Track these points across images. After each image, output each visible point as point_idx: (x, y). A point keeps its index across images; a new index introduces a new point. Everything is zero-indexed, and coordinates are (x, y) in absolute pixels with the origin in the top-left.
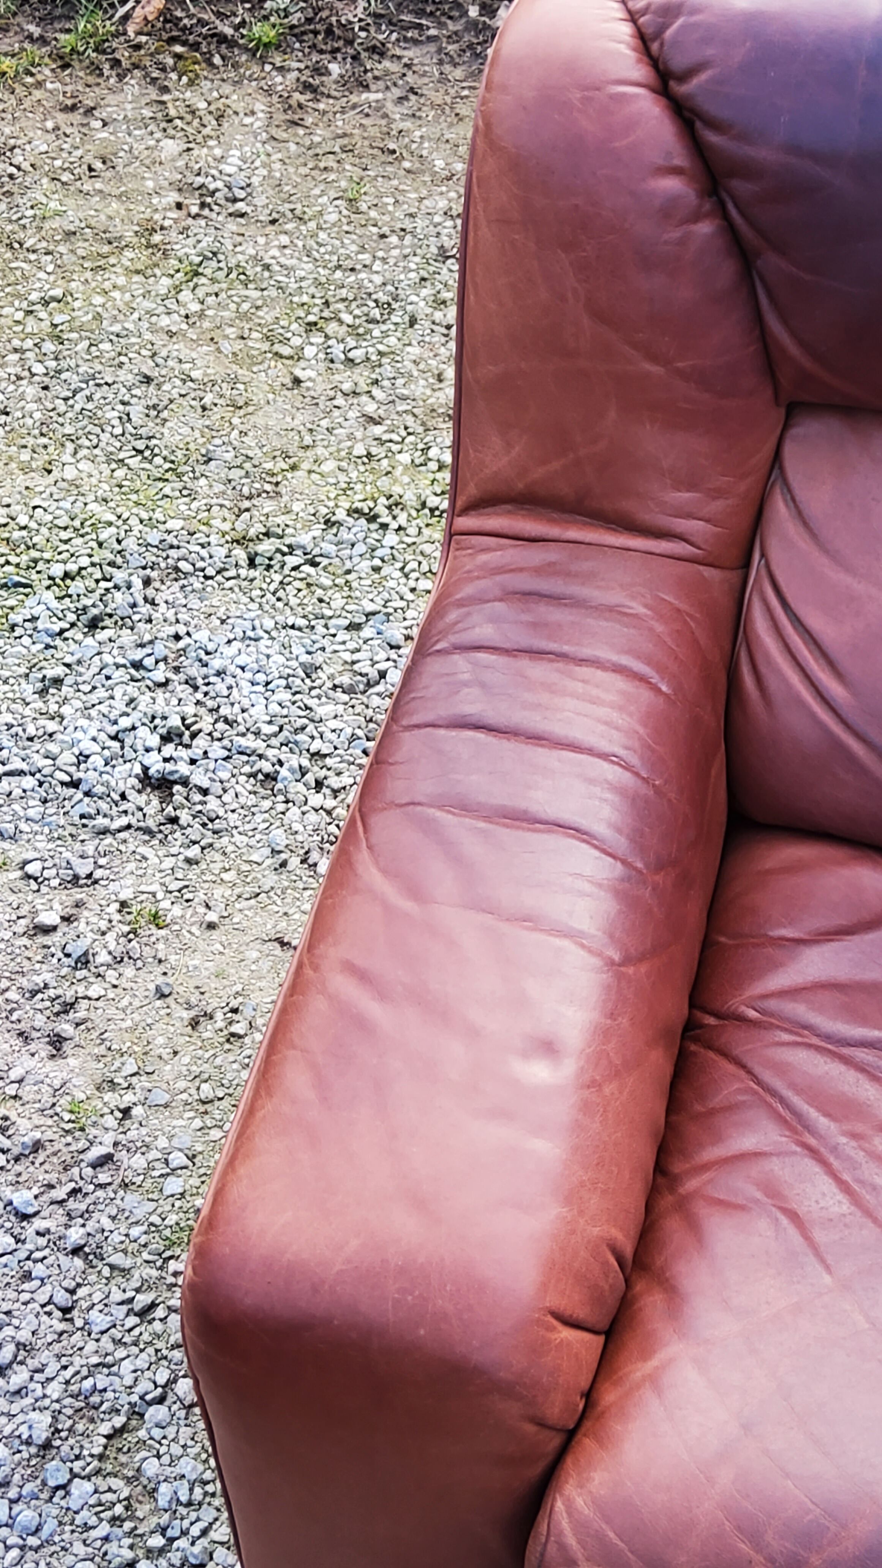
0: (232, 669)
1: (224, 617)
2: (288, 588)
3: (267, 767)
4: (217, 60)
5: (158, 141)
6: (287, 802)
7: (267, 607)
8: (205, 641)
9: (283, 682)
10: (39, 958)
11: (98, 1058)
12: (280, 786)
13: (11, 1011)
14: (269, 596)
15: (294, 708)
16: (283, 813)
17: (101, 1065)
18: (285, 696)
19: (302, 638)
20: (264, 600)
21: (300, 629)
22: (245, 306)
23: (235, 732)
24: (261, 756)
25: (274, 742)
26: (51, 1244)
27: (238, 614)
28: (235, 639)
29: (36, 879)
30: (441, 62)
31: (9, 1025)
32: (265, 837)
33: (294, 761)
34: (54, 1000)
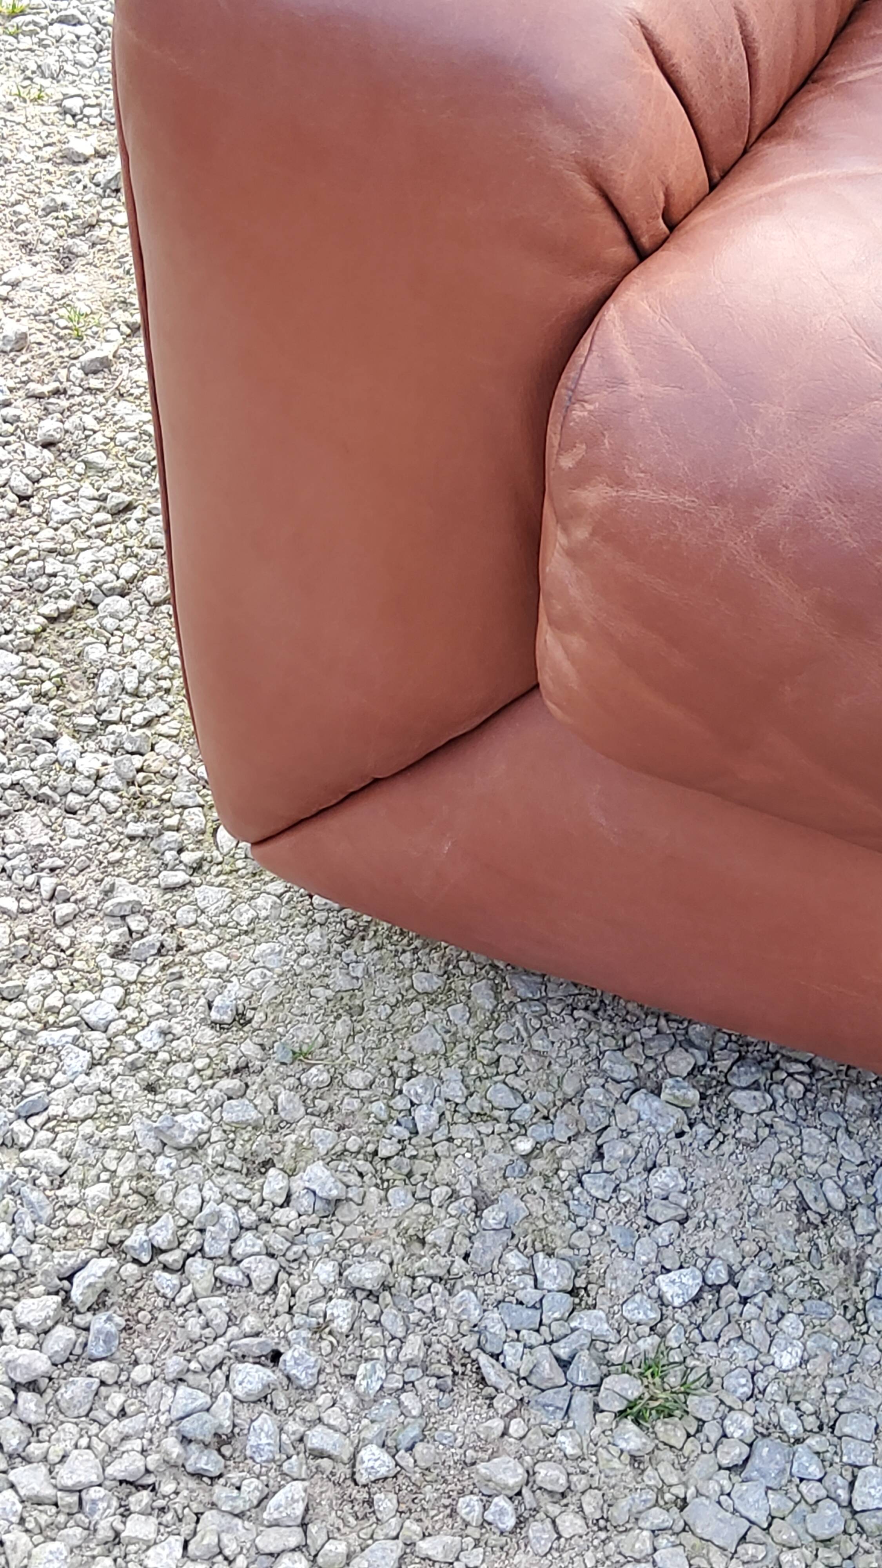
11: (112, 279)
17: (114, 285)
26: (19, 432)
29: (74, 116)
31: (12, 236)
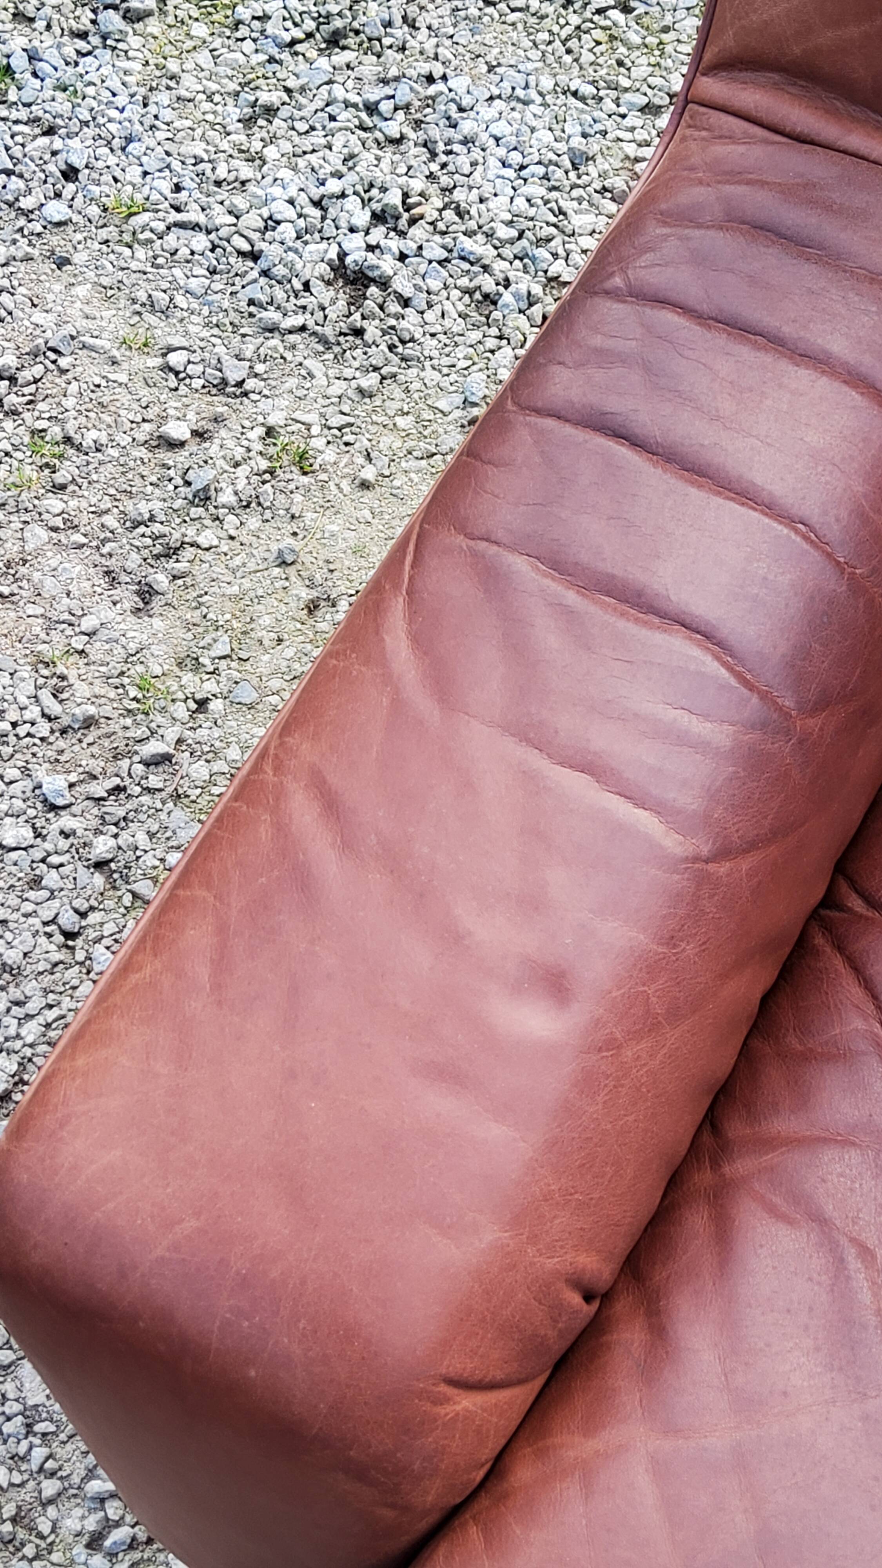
0: (484, 137)
1: (494, 63)
2: (585, 37)
3: (488, 284)
6: (501, 338)
7: (550, 59)
8: (462, 91)
9: (541, 170)
10: (154, 479)
12: (497, 315)
13: (104, 541)
14: (557, 43)
15: (544, 209)
16: (492, 352)
18: (537, 190)
19: (582, 111)
20: (549, 49)
21: (583, 99)
23: (463, 228)
24: (486, 268)
25: (507, 252)
27: (512, 62)
28: (499, 97)
32: (461, 379)
33: (524, 284)
34: (157, 538)
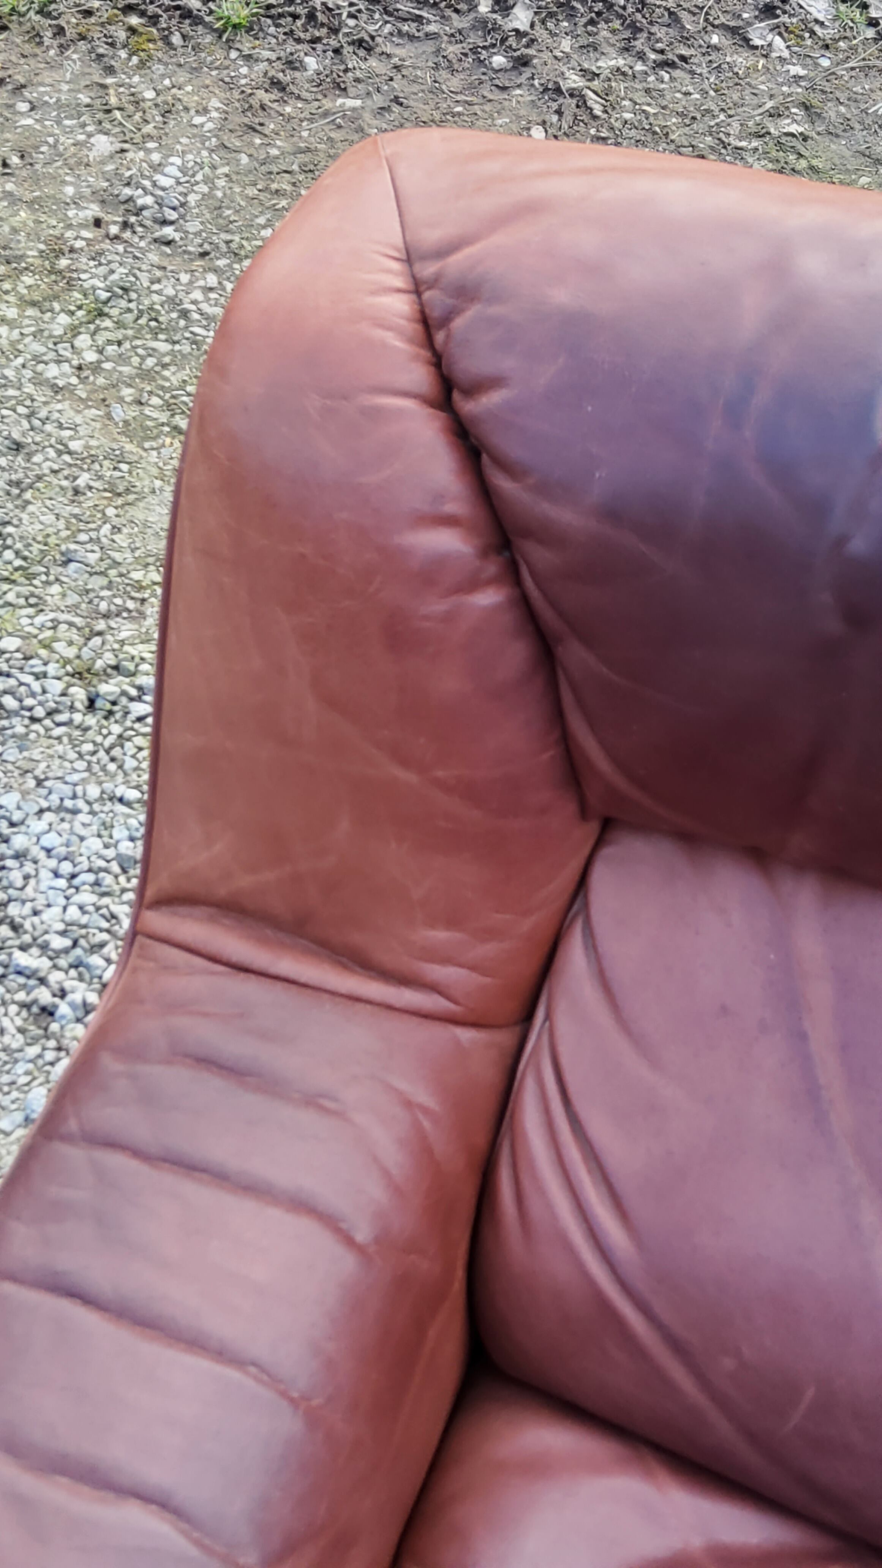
0: (35, 850)
1: (42, 777)
2: (127, 745)
3: (44, 996)
4: (176, 39)
5: (90, 135)
6: (59, 1049)
7: (96, 768)
8: (12, 806)
9: (91, 877)
12: (54, 1027)
14: (102, 754)
15: (95, 916)
16: (51, 1064)
18: (88, 897)
19: (129, 816)
20: (94, 759)
22: (150, 362)
23: (18, 943)
24: (43, 981)
25: (63, 962)
27: (60, 774)
28: (49, 809)
30: (437, 67)
32: (22, 1096)
33: (80, 992)
